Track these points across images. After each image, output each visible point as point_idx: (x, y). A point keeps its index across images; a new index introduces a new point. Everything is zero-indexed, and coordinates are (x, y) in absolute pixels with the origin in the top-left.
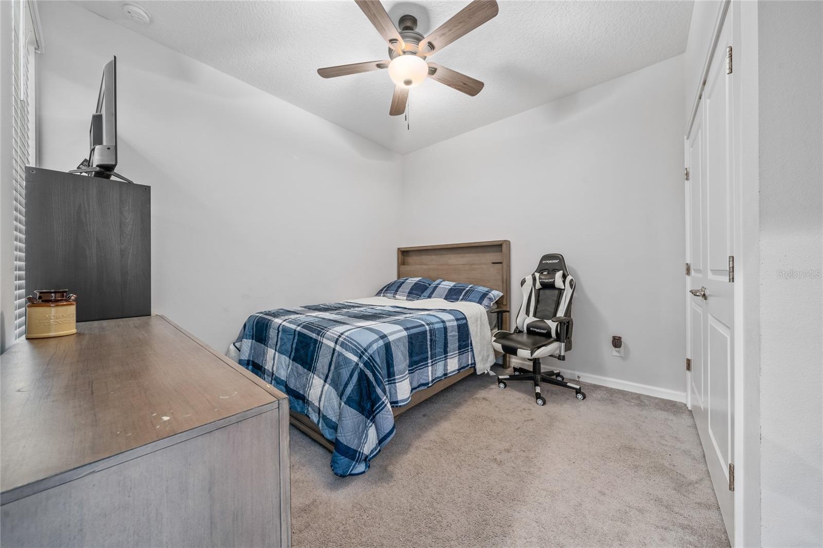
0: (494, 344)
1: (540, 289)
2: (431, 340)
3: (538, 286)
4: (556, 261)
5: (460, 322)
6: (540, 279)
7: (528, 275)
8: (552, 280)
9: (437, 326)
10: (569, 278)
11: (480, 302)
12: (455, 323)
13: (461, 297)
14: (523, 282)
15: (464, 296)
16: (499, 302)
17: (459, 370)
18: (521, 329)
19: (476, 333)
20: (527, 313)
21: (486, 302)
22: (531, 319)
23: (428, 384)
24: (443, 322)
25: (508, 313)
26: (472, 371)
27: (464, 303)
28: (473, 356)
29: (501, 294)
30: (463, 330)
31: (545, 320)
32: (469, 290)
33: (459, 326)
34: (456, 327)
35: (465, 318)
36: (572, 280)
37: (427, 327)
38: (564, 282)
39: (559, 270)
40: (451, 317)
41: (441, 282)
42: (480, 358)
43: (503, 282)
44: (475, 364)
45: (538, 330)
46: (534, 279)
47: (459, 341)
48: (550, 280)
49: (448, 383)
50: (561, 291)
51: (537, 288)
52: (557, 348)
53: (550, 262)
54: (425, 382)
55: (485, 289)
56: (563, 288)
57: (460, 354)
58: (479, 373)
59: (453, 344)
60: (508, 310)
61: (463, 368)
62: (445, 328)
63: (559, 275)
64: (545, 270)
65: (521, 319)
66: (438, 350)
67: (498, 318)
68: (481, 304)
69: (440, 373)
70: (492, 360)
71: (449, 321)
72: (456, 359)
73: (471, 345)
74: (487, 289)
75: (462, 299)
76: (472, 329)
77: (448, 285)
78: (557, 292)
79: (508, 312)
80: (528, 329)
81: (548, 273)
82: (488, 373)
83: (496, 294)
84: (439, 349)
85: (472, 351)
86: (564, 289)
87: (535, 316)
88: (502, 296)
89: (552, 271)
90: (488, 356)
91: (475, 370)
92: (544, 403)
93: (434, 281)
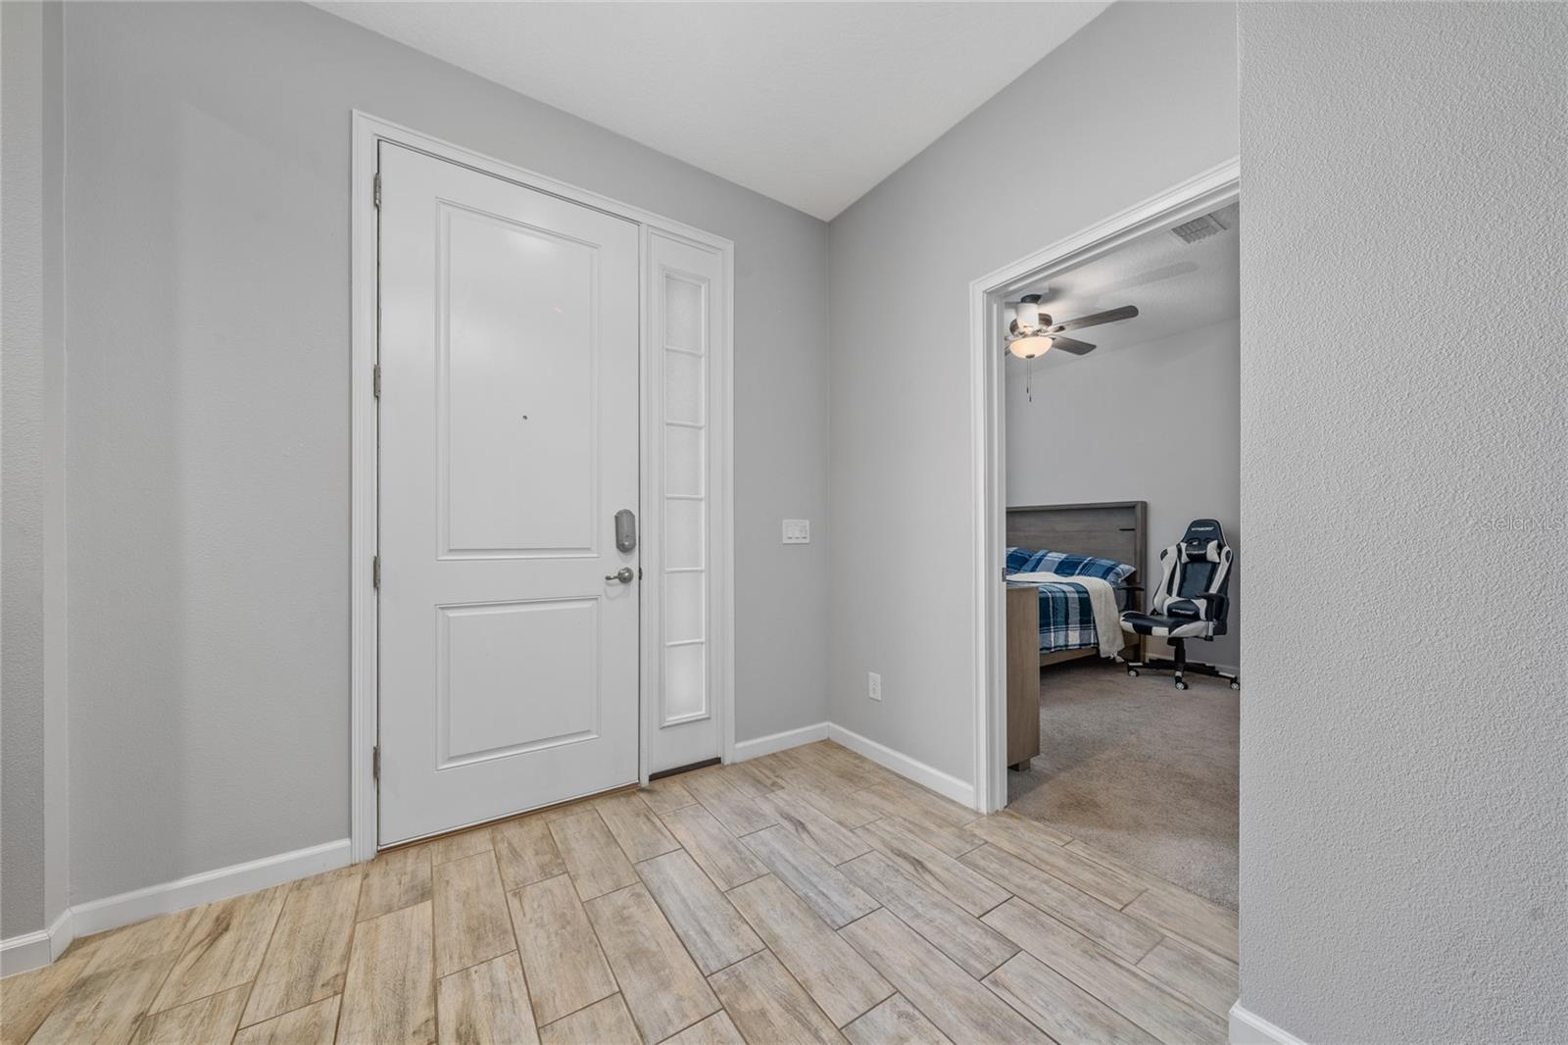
0: (1123, 624)
1: (1186, 564)
2: (1053, 608)
3: (1184, 559)
4: (1210, 529)
5: (1082, 595)
6: (1186, 550)
7: (1172, 544)
8: (1203, 552)
9: (1058, 595)
10: (1226, 549)
11: (1104, 576)
12: (1076, 595)
13: (1077, 572)
14: (1164, 554)
15: (1082, 570)
16: (1131, 579)
17: (1080, 645)
18: (1160, 612)
19: (1100, 609)
20: (1169, 592)
21: (1111, 577)
22: (1174, 598)
23: (1051, 648)
24: (1064, 592)
25: (1142, 593)
26: (1094, 652)
27: (1081, 577)
28: (1096, 635)
29: (1133, 569)
30: (1085, 603)
31: (1194, 601)
32: (1086, 564)
33: (1080, 599)
34: (1077, 601)
35: (1087, 592)
36: (1228, 552)
37: (1050, 595)
38: (1219, 554)
39: (1213, 540)
40: (1071, 589)
41: (1047, 553)
42: (1105, 639)
43: (1135, 554)
44: (1098, 644)
45: (1183, 612)
46: (1180, 551)
47: (1081, 615)
48: (1201, 552)
49: (1067, 657)
50: (1215, 566)
51: (1183, 562)
52: (1204, 628)
53: (1202, 529)
54: (1048, 646)
55: (1109, 563)
56: (1218, 561)
57: (1082, 629)
58: (1103, 656)
59: (1075, 616)
60: (1143, 587)
61: (1085, 645)
62: (1066, 598)
63: (1213, 545)
64: (1195, 539)
65: (1161, 599)
66: (1059, 619)
67: (1128, 597)
68: (1105, 579)
69: (1061, 642)
70: (1120, 644)
71: (1070, 592)
72: (1077, 634)
73: (1094, 622)
74: (1113, 563)
75: (1079, 574)
76: (1095, 605)
77: (1056, 557)
78: (1209, 566)
79: (1142, 590)
80: (1169, 610)
81: (1199, 544)
82: (1114, 658)
83: (1126, 568)
84: (1061, 619)
85: (1095, 629)
86: (1219, 563)
87: (1179, 594)
88: (1135, 572)
89: (1204, 541)
90: (1115, 639)
91: (1098, 651)
92: (1186, 687)
93: (1036, 552)
